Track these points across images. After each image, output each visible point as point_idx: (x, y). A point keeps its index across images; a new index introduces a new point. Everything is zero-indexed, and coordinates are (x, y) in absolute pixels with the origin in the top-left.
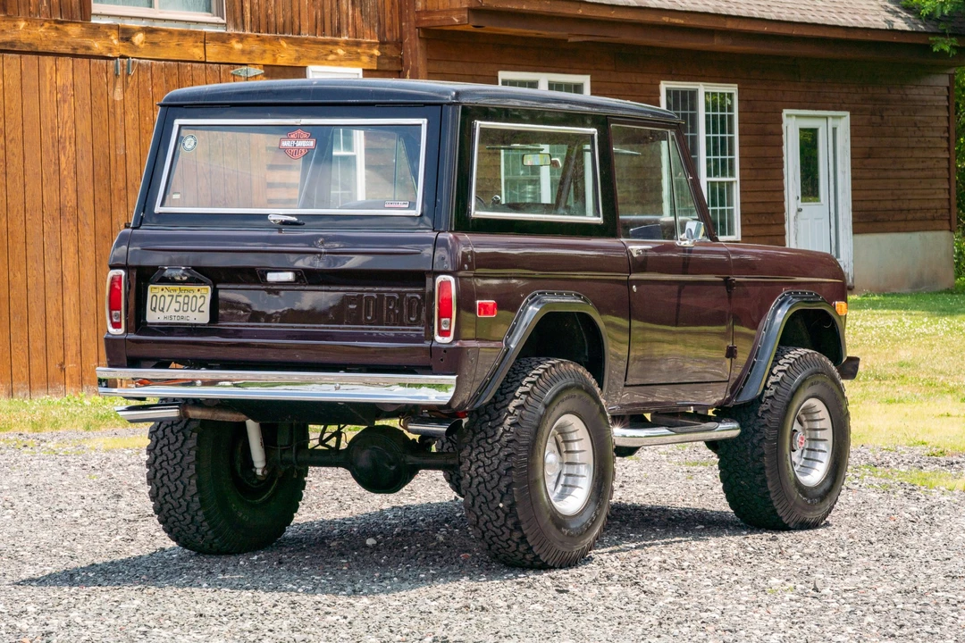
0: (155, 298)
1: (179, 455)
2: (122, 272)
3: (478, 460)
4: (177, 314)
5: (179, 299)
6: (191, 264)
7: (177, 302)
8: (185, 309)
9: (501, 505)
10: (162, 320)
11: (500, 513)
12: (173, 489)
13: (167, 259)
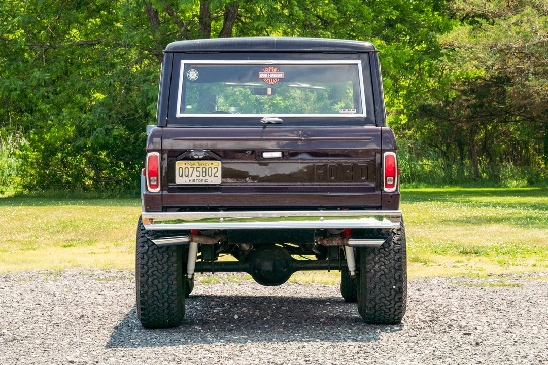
0: (181, 169)
1: (166, 267)
2: (157, 154)
3: (380, 261)
4: (198, 178)
5: (198, 169)
6: (209, 148)
7: (197, 171)
8: (204, 175)
9: (394, 287)
10: (188, 182)
11: (393, 292)
12: (160, 287)
13: (192, 145)
